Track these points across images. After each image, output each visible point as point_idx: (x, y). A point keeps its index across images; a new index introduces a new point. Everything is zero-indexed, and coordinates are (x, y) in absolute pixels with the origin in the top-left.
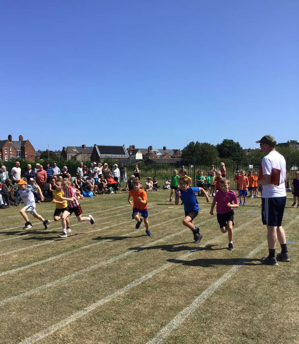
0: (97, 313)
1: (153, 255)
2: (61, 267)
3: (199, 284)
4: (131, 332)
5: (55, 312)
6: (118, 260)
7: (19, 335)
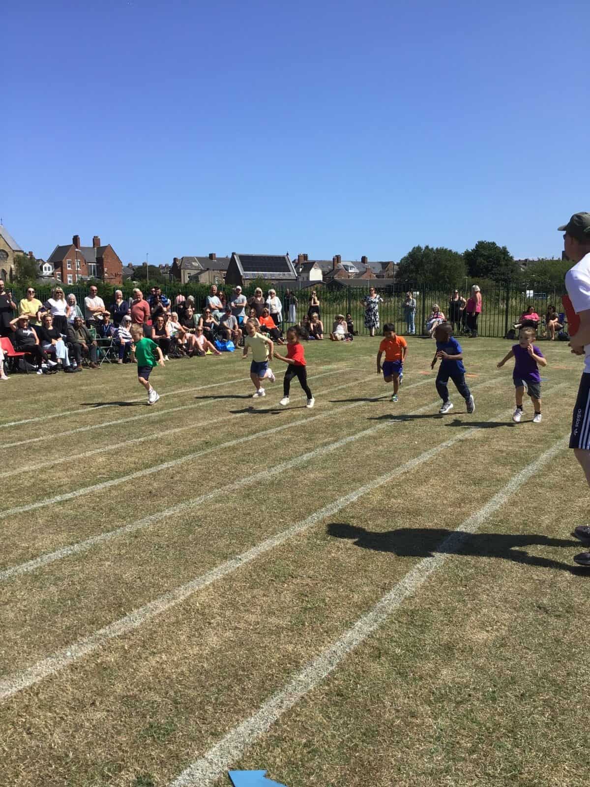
0: (260, 566)
1: (355, 460)
2: (186, 481)
3: (448, 514)
4: (327, 601)
5: (183, 561)
6: (291, 468)
7: (121, 604)
